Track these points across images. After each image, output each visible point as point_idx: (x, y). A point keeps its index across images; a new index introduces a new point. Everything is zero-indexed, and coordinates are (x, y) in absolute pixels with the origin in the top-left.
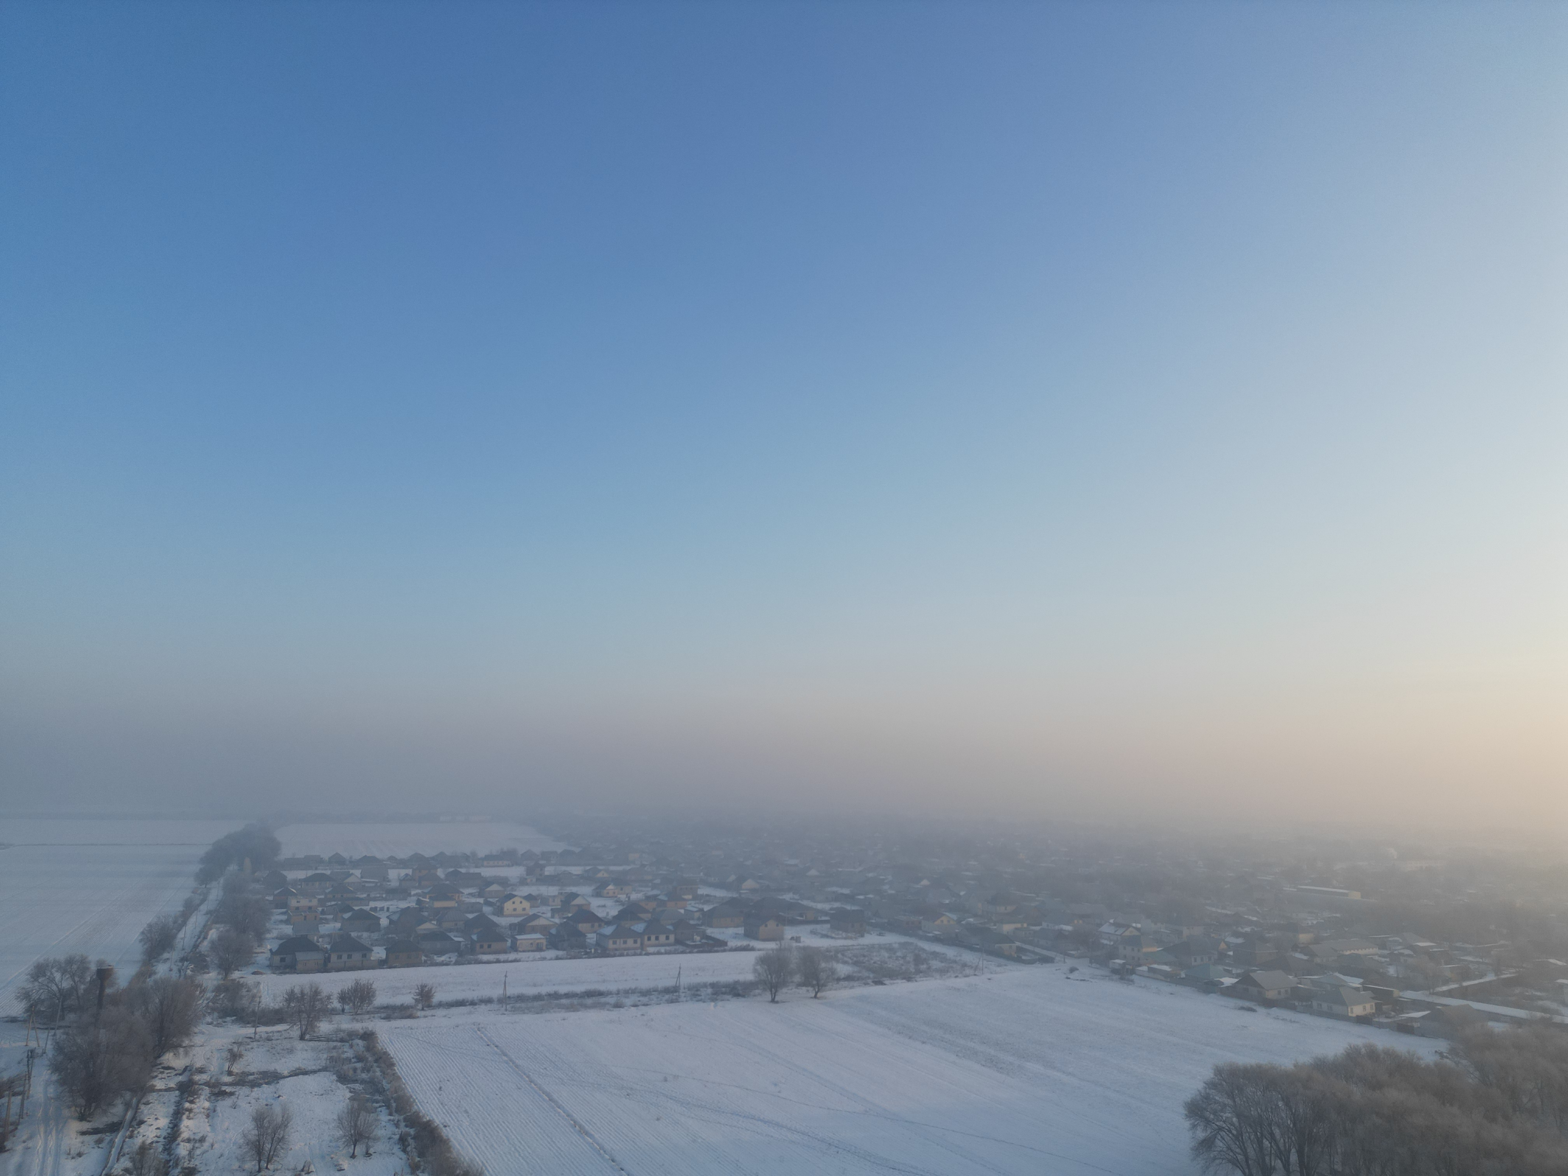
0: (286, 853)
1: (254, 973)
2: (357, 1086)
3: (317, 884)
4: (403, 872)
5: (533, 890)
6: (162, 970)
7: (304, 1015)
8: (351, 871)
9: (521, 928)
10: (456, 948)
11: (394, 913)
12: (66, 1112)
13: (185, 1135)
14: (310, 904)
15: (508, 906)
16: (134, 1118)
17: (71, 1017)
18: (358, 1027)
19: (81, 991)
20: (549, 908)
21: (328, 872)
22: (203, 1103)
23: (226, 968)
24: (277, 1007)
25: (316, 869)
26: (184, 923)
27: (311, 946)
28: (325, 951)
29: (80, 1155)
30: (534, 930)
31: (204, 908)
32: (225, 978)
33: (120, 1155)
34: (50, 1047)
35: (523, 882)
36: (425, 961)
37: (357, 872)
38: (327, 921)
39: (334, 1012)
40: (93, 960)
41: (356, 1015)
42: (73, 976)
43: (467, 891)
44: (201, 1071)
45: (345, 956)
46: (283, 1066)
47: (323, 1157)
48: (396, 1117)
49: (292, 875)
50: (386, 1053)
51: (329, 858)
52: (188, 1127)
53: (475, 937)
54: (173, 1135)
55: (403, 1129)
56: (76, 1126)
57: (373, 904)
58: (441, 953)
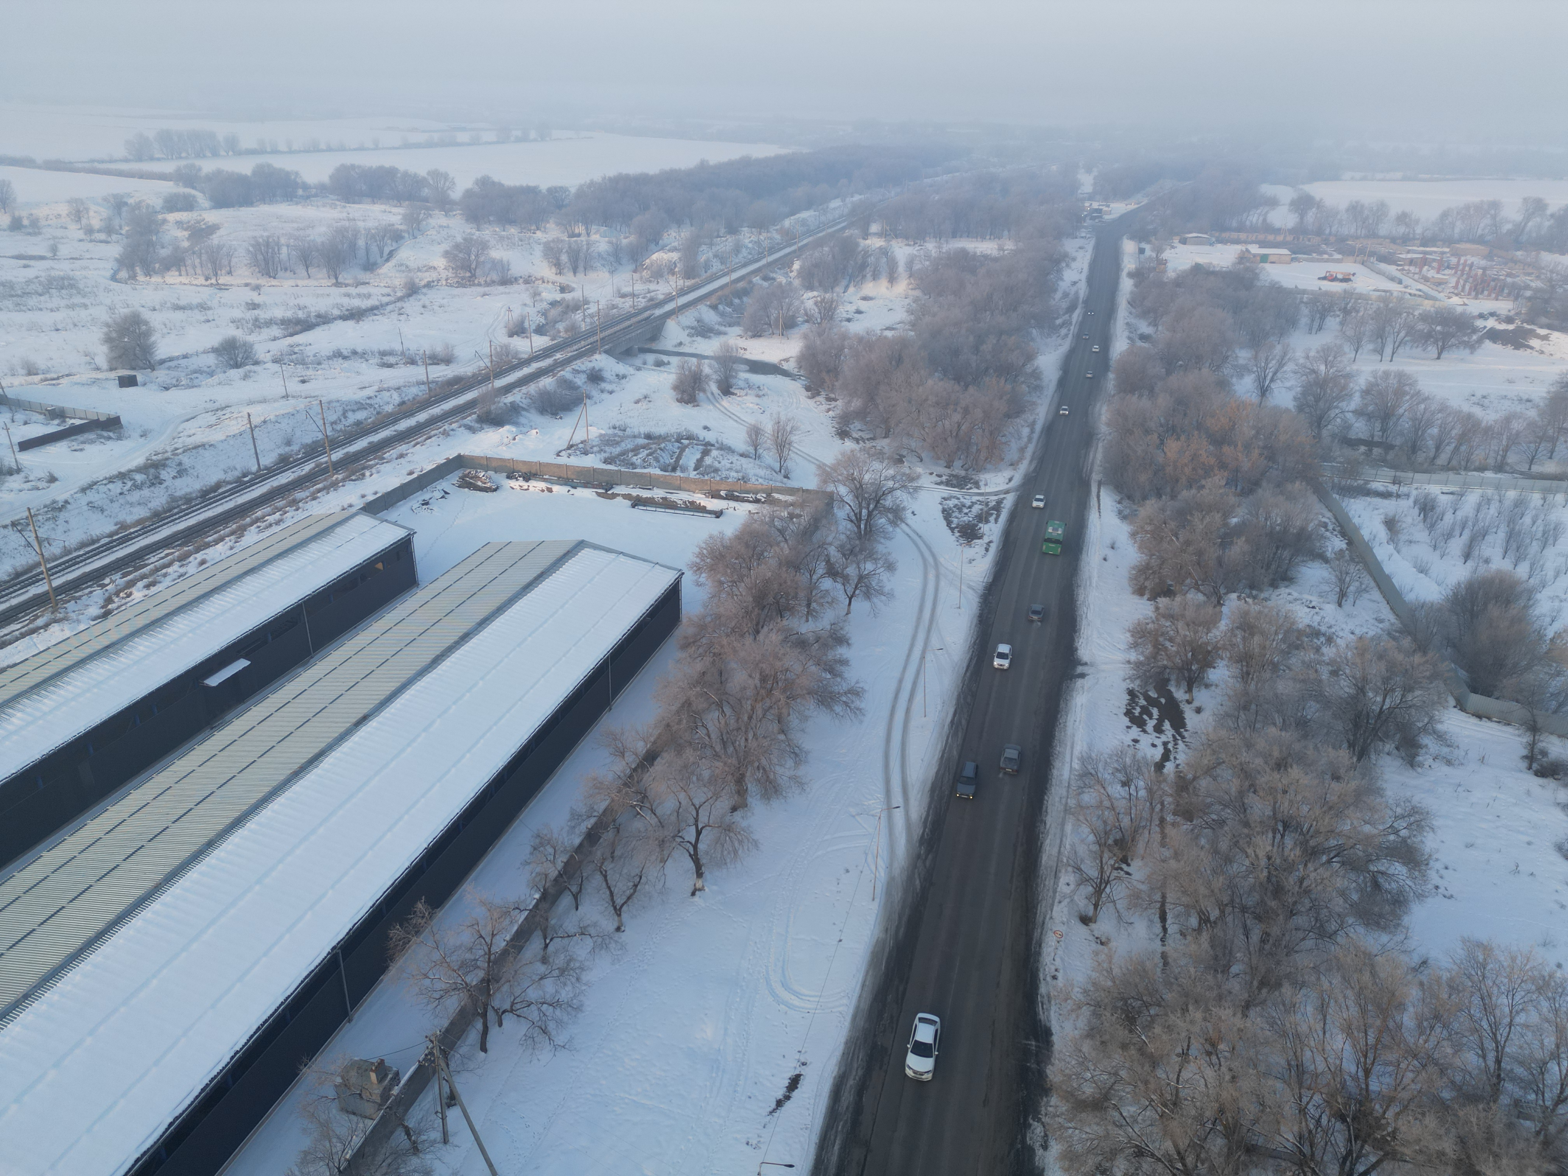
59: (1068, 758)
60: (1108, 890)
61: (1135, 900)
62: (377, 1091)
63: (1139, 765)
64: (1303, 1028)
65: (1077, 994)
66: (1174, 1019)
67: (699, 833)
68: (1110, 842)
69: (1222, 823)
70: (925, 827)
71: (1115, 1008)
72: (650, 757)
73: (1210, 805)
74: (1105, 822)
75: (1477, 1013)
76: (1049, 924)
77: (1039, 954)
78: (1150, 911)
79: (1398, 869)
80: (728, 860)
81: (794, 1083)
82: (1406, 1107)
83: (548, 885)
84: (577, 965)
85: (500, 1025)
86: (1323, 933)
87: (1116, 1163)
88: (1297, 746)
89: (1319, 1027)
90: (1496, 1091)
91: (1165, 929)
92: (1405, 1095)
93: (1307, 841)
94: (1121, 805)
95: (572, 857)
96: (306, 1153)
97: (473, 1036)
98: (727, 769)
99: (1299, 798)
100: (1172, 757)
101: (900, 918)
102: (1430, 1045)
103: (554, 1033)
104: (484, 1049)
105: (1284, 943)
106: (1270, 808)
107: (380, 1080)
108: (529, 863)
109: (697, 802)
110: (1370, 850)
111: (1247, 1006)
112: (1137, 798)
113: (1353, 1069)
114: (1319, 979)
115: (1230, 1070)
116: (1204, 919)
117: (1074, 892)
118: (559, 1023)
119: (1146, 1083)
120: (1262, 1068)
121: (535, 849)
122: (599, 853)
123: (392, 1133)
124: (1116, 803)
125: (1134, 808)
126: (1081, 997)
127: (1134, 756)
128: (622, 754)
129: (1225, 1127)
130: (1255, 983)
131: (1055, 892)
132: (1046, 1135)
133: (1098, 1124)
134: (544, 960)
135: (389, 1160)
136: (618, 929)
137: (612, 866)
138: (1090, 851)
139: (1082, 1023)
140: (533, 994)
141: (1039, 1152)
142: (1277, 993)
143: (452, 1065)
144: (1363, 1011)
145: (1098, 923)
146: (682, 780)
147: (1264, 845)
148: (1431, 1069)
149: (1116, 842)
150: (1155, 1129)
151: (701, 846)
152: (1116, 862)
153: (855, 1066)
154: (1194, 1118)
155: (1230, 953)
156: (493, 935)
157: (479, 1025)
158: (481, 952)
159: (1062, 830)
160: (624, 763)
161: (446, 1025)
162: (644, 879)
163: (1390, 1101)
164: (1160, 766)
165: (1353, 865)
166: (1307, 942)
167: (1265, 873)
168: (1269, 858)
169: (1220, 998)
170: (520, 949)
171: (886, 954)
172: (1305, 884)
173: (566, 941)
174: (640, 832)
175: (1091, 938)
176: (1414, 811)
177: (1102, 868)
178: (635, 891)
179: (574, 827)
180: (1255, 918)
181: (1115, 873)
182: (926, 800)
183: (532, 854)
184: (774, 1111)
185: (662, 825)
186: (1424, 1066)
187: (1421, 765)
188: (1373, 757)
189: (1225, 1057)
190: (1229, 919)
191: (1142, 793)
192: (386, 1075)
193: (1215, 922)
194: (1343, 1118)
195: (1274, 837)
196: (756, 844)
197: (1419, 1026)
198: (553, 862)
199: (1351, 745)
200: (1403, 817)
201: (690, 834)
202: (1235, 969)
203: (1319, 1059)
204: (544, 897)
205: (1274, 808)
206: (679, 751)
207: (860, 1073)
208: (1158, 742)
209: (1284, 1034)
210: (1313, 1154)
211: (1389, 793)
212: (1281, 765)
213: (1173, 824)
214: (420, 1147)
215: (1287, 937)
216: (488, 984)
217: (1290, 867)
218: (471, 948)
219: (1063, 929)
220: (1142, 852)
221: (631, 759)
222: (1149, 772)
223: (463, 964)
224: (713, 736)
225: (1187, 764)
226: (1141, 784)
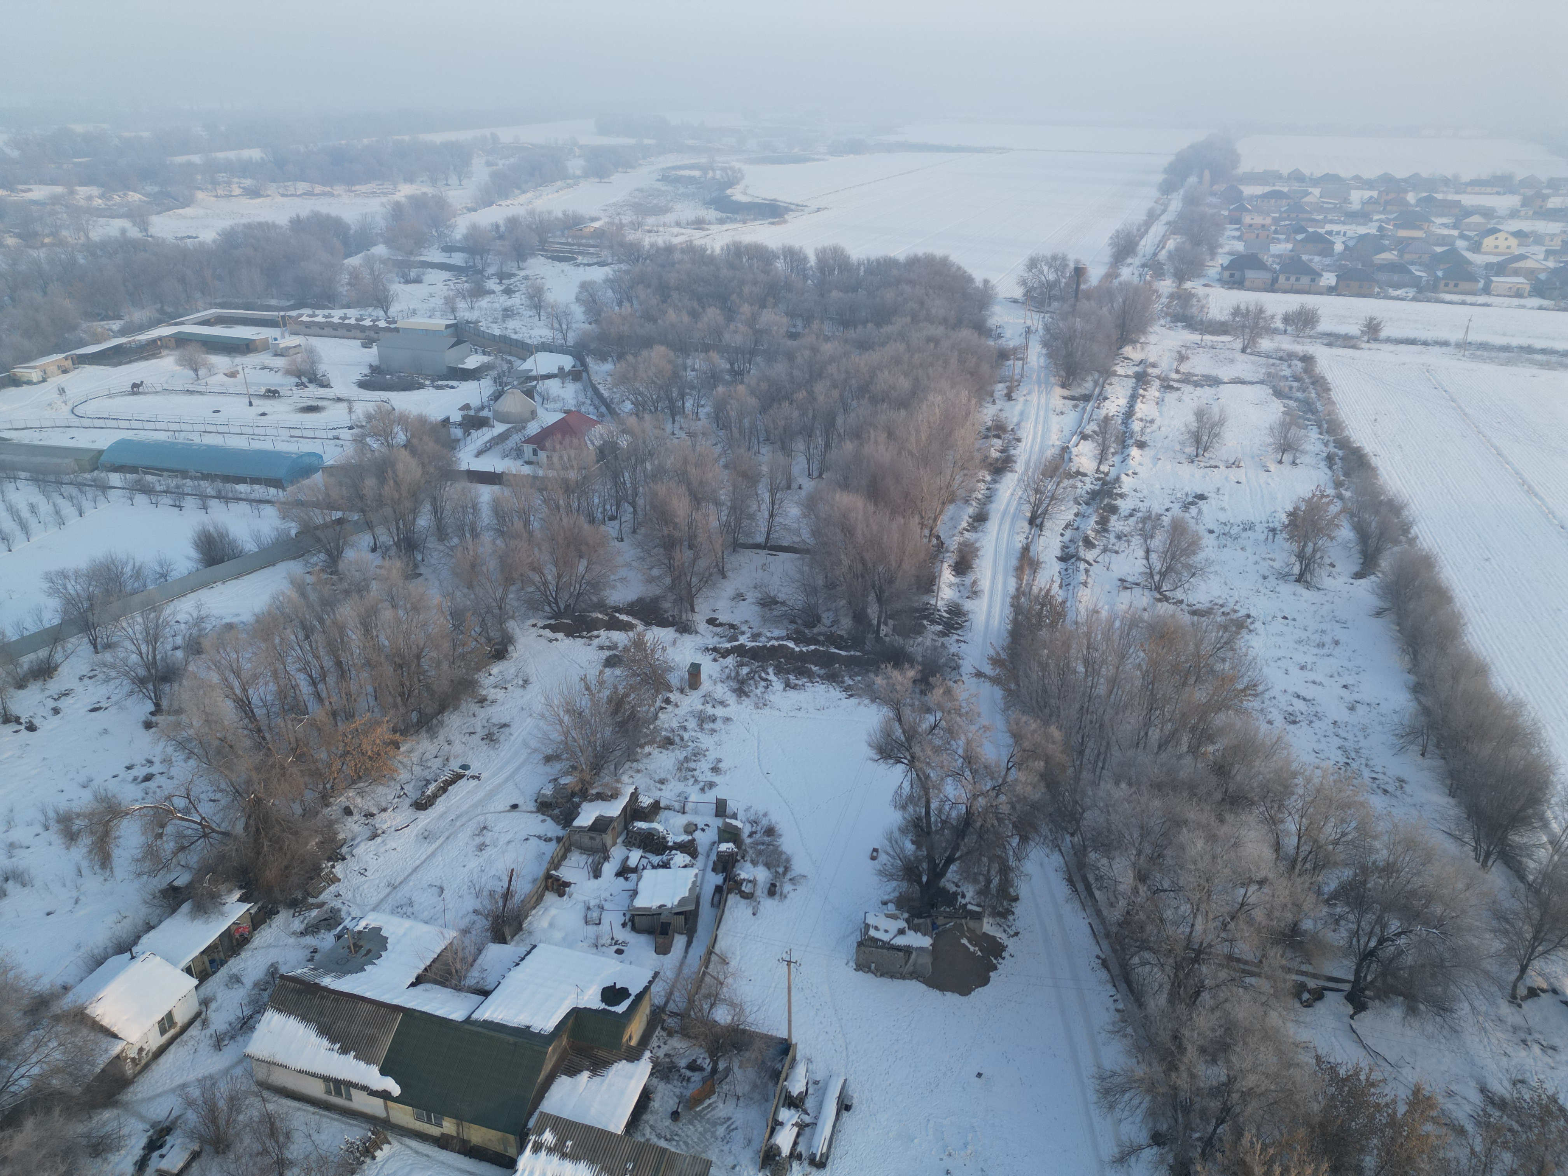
0: (1245, 167)
1: (1205, 285)
2: (1291, 403)
3: (1273, 201)
4: (1367, 194)
5: (1526, 226)
6: (1128, 273)
7: (1248, 330)
8: (1310, 190)
9: (1500, 269)
10: (1416, 283)
11: (1352, 238)
12: (1052, 380)
13: (1139, 415)
14: (1263, 222)
15: (1489, 242)
16: (1100, 394)
17: (1055, 304)
18: (1300, 349)
19: (1063, 285)
20: (1544, 248)
21: (1285, 189)
22: (1153, 392)
23: (1180, 277)
24: (1223, 319)
25: (1274, 185)
26: (1146, 232)
27: (1261, 266)
28: (1274, 271)
29: (1062, 413)
30: (1516, 273)
31: (1164, 218)
32: (1179, 287)
33: (1090, 420)
34: (1040, 327)
35: (1514, 214)
36: (1378, 294)
37: (1316, 191)
38: (1279, 241)
39: (1276, 331)
40: (1072, 258)
41: (1297, 336)
42: (1056, 270)
43: (1439, 221)
44: (1154, 365)
45: (1293, 279)
46: (1224, 373)
47: (1253, 457)
48: (1326, 437)
49: (1249, 190)
50: (1323, 377)
51: (1289, 175)
52: (1142, 409)
53: (1440, 274)
54: (1129, 414)
55: (1331, 448)
56: (1059, 391)
57: (1329, 227)
58: (1397, 287)
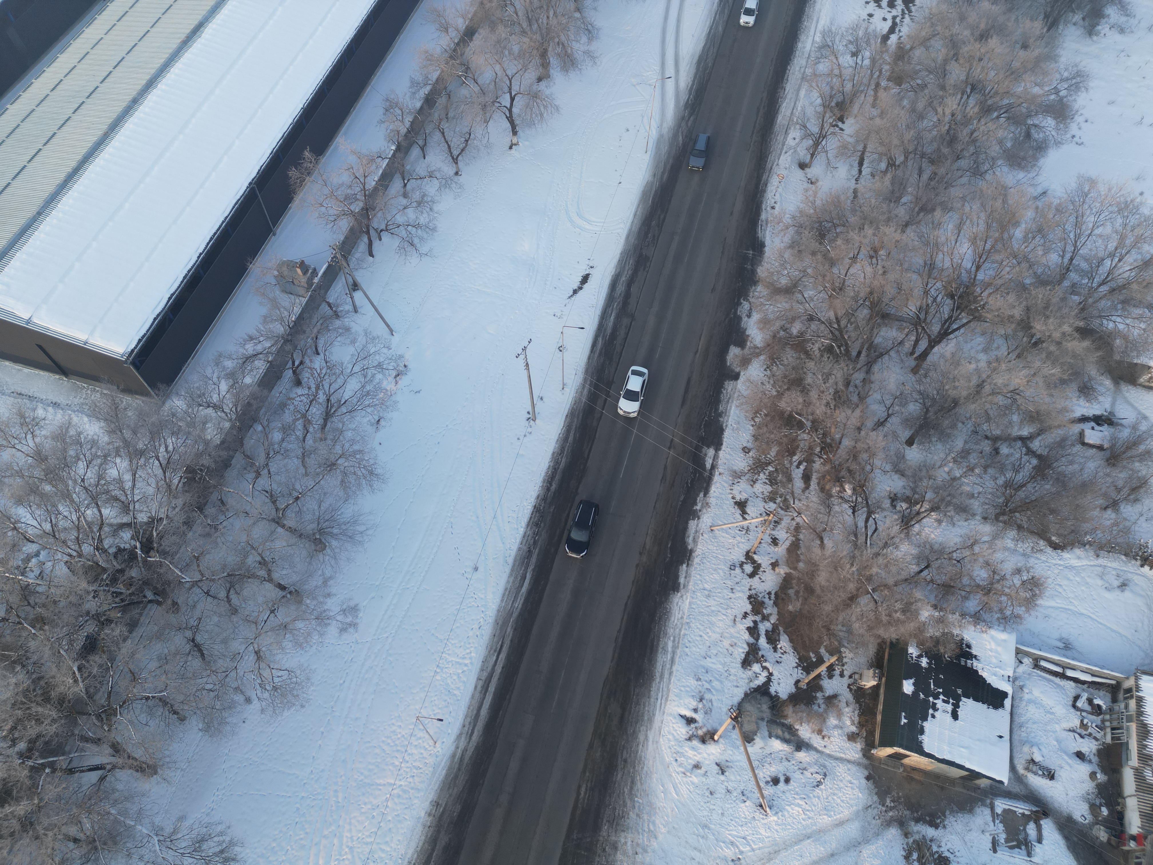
59: (812, 33)
60: (824, 143)
61: (843, 150)
62: (304, 280)
63: (868, 37)
64: (943, 239)
65: (787, 219)
66: (853, 235)
67: (512, 99)
68: (833, 104)
69: (923, 87)
70: (690, 94)
71: (812, 228)
72: (469, 33)
73: (917, 72)
74: (832, 88)
75: (1069, 227)
76: (775, 169)
77: (764, 191)
78: (852, 158)
79: (1049, 122)
80: (536, 122)
81: (585, 279)
82: (997, 289)
83: (400, 139)
84: (429, 199)
85: (380, 239)
86: (977, 172)
87: (795, 325)
88: (1001, 19)
89: (953, 238)
90: (1063, 277)
91: (860, 172)
92: (999, 282)
93: (986, 101)
94: (848, 73)
95: (416, 117)
96: (265, 317)
97: (362, 246)
98: (533, 44)
99: (990, 65)
100: (897, 30)
101: (665, 165)
102: (1029, 249)
103: (418, 245)
104: (371, 255)
105: (945, 180)
106: (965, 73)
107: (305, 273)
108: (384, 122)
109: (510, 74)
110: (1032, 107)
111: (907, 225)
112: (861, 66)
113: (969, 265)
114: (963, 205)
115: (883, 267)
116: (892, 164)
117: (798, 145)
118: (421, 239)
119: (824, 276)
120: (906, 266)
121: (387, 110)
122: (436, 115)
123: (319, 306)
124: (844, 71)
125: (857, 75)
126: (789, 221)
127: (867, 29)
128: (447, 31)
129: (871, 303)
130: (917, 209)
131: (783, 145)
132: (751, 309)
133: (787, 302)
134: (405, 195)
135: (321, 322)
136: (457, 173)
137: (447, 125)
138: (816, 112)
139: (787, 239)
140: (400, 219)
141: (745, 319)
142: (930, 216)
143: (352, 265)
144: (989, 226)
145: (812, 168)
146: (496, 54)
147: (952, 104)
148: (1024, 265)
149: (837, 104)
150: (824, 305)
151: (514, 110)
152: (835, 120)
153: (627, 268)
154: (853, 298)
155: (904, 188)
156: (365, 177)
157: (366, 239)
158: (358, 189)
159: (797, 95)
160: (448, 38)
161: (342, 239)
162: (472, 136)
163: (989, 285)
164: (885, 38)
165: (1015, 120)
166: (963, 179)
167: (947, 127)
168: (953, 115)
169: (889, 219)
170: (386, 187)
171: (653, 192)
172: (975, 135)
173: (419, 181)
174: (466, 98)
175: (805, 179)
176: (1078, 74)
177: (823, 125)
178: (466, 145)
179: (414, 93)
180: (930, 162)
181: (832, 130)
182: (693, 71)
183: (384, 114)
184: (571, 296)
185: (483, 92)
186: (1019, 263)
187: (1097, 34)
188: (1061, 27)
189: (882, 260)
190: (910, 163)
191: (867, 62)
192: (307, 271)
193: (899, 166)
194: (952, 296)
195: (961, 98)
196: (557, 108)
197: (1026, 237)
198: (402, 121)
199: (1046, 16)
200: (1067, 79)
201: (506, 100)
202: (904, 200)
203: (947, 260)
204: (399, 148)
205: (968, 73)
206: (493, 27)
207: (630, 273)
208: (889, 17)
209: (927, 244)
210: (925, 319)
211: (1063, 59)
212: (983, 37)
213: (885, 89)
214: (340, 314)
215: (949, 176)
216: (367, 211)
217: (967, 121)
218: (350, 186)
219: (784, 172)
220: (856, 112)
221: (454, 35)
222: (876, 43)
223: (347, 198)
224: (520, 14)
225: (908, 36)
226: (867, 54)
